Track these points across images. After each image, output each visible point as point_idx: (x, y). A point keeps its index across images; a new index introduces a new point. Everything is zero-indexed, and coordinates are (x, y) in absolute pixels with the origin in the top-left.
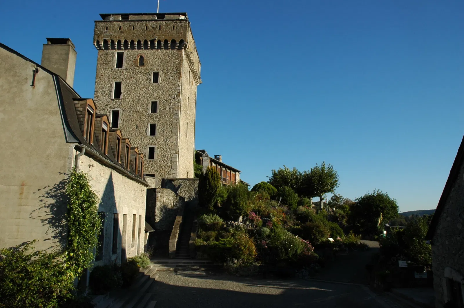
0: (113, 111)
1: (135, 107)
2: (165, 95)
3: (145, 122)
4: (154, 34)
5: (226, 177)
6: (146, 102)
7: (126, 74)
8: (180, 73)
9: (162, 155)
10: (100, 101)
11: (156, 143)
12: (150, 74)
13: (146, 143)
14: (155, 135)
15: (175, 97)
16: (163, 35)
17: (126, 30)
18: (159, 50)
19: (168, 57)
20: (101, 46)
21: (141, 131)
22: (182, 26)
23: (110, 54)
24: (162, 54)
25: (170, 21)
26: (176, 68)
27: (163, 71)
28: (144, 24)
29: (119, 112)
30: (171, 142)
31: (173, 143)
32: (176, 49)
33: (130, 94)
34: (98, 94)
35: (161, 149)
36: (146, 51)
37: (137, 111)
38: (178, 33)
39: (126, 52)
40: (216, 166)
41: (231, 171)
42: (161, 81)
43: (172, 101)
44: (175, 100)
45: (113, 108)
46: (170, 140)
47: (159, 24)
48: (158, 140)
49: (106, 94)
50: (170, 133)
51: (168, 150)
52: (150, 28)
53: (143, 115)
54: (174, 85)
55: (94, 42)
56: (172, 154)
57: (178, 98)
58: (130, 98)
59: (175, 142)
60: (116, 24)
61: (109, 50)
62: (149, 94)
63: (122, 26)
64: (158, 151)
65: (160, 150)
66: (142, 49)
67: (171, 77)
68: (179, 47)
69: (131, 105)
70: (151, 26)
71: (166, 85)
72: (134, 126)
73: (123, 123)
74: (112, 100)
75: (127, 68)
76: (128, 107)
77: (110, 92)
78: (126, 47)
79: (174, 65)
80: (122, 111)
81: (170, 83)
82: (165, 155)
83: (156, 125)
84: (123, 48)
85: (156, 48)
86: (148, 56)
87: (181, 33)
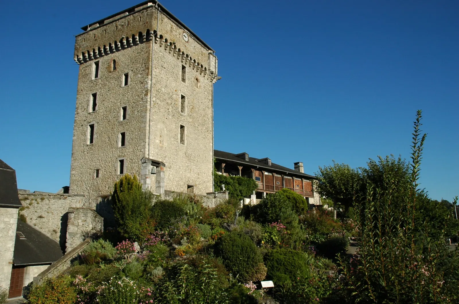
0: (90, 125)
1: (107, 117)
2: (134, 97)
3: (116, 132)
4: (123, 32)
5: (294, 188)
6: (117, 109)
7: (101, 83)
8: (148, 68)
9: (131, 167)
10: (80, 117)
11: (126, 154)
12: (121, 77)
13: (116, 156)
14: (124, 145)
15: (143, 97)
16: (131, 31)
17: (99, 37)
18: (130, 48)
19: (138, 53)
20: (80, 60)
21: (113, 142)
22: (148, 14)
23: (88, 66)
24: (132, 52)
25: (137, 14)
26: (144, 63)
27: (132, 71)
28: (115, 25)
29: (95, 126)
30: (139, 150)
31: (141, 151)
32: (145, 42)
33: (104, 104)
34: (79, 110)
35: (130, 160)
36: (117, 54)
37: (109, 121)
38: (144, 24)
39: (101, 60)
40: (272, 174)
41: (303, 179)
42: (131, 81)
43: (140, 102)
44: (143, 100)
45: (90, 123)
46: (138, 149)
47: (127, 20)
48: (127, 151)
49: (85, 109)
50: (138, 140)
51: (137, 161)
52: (119, 27)
53: (114, 125)
54: (142, 83)
55: (74, 57)
56: (140, 165)
57: (146, 98)
58: (103, 108)
59: (142, 150)
60: (91, 33)
61: (88, 62)
62: (119, 100)
63: (96, 33)
64: (127, 163)
65: (129, 162)
66: (114, 52)
67: (140, 76)
68: (146, 38)
69: (104, 116)
70: (120, 25)
71: (135, 85)
72: (107, 139)
73: (97, 137)
74: (89, 113)
75: (101, 77)
76: (101, 118)
77: (88, 105)
78: (101, 55)
79: (142, 61)
80: (96, 124)
81: (139, 81)
82: (134, 167)
83: (126, 133)
84: (98, 56)
85: (126, 46)
86: (120, 58)
87: (147, 23)
